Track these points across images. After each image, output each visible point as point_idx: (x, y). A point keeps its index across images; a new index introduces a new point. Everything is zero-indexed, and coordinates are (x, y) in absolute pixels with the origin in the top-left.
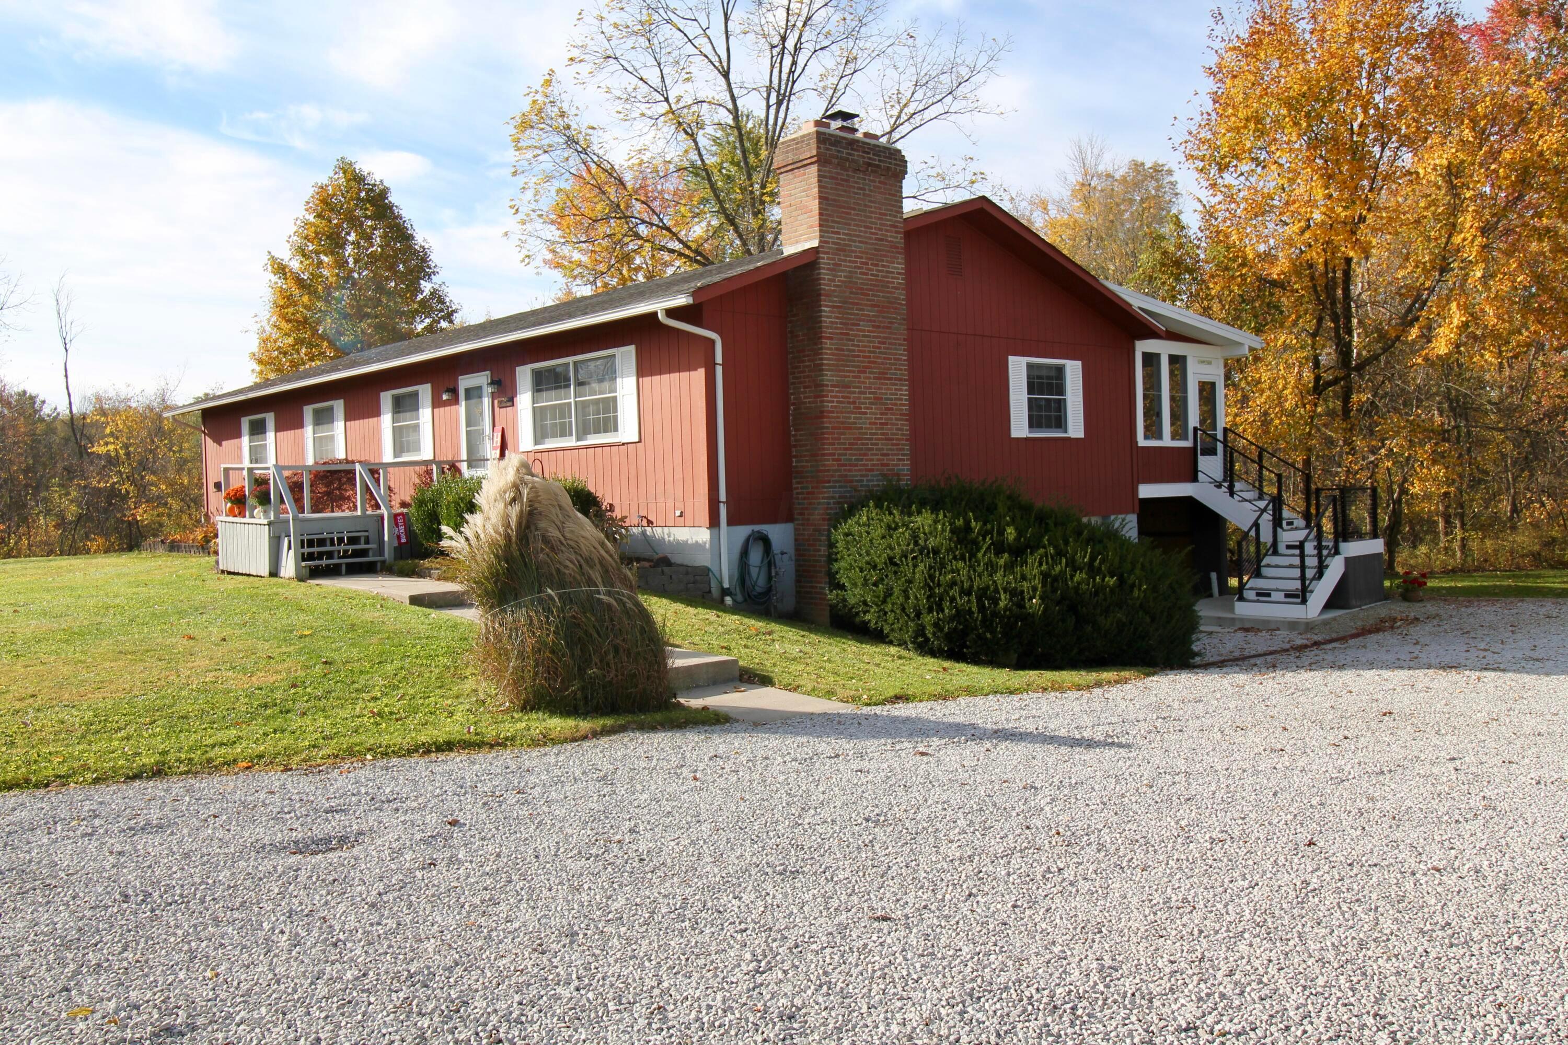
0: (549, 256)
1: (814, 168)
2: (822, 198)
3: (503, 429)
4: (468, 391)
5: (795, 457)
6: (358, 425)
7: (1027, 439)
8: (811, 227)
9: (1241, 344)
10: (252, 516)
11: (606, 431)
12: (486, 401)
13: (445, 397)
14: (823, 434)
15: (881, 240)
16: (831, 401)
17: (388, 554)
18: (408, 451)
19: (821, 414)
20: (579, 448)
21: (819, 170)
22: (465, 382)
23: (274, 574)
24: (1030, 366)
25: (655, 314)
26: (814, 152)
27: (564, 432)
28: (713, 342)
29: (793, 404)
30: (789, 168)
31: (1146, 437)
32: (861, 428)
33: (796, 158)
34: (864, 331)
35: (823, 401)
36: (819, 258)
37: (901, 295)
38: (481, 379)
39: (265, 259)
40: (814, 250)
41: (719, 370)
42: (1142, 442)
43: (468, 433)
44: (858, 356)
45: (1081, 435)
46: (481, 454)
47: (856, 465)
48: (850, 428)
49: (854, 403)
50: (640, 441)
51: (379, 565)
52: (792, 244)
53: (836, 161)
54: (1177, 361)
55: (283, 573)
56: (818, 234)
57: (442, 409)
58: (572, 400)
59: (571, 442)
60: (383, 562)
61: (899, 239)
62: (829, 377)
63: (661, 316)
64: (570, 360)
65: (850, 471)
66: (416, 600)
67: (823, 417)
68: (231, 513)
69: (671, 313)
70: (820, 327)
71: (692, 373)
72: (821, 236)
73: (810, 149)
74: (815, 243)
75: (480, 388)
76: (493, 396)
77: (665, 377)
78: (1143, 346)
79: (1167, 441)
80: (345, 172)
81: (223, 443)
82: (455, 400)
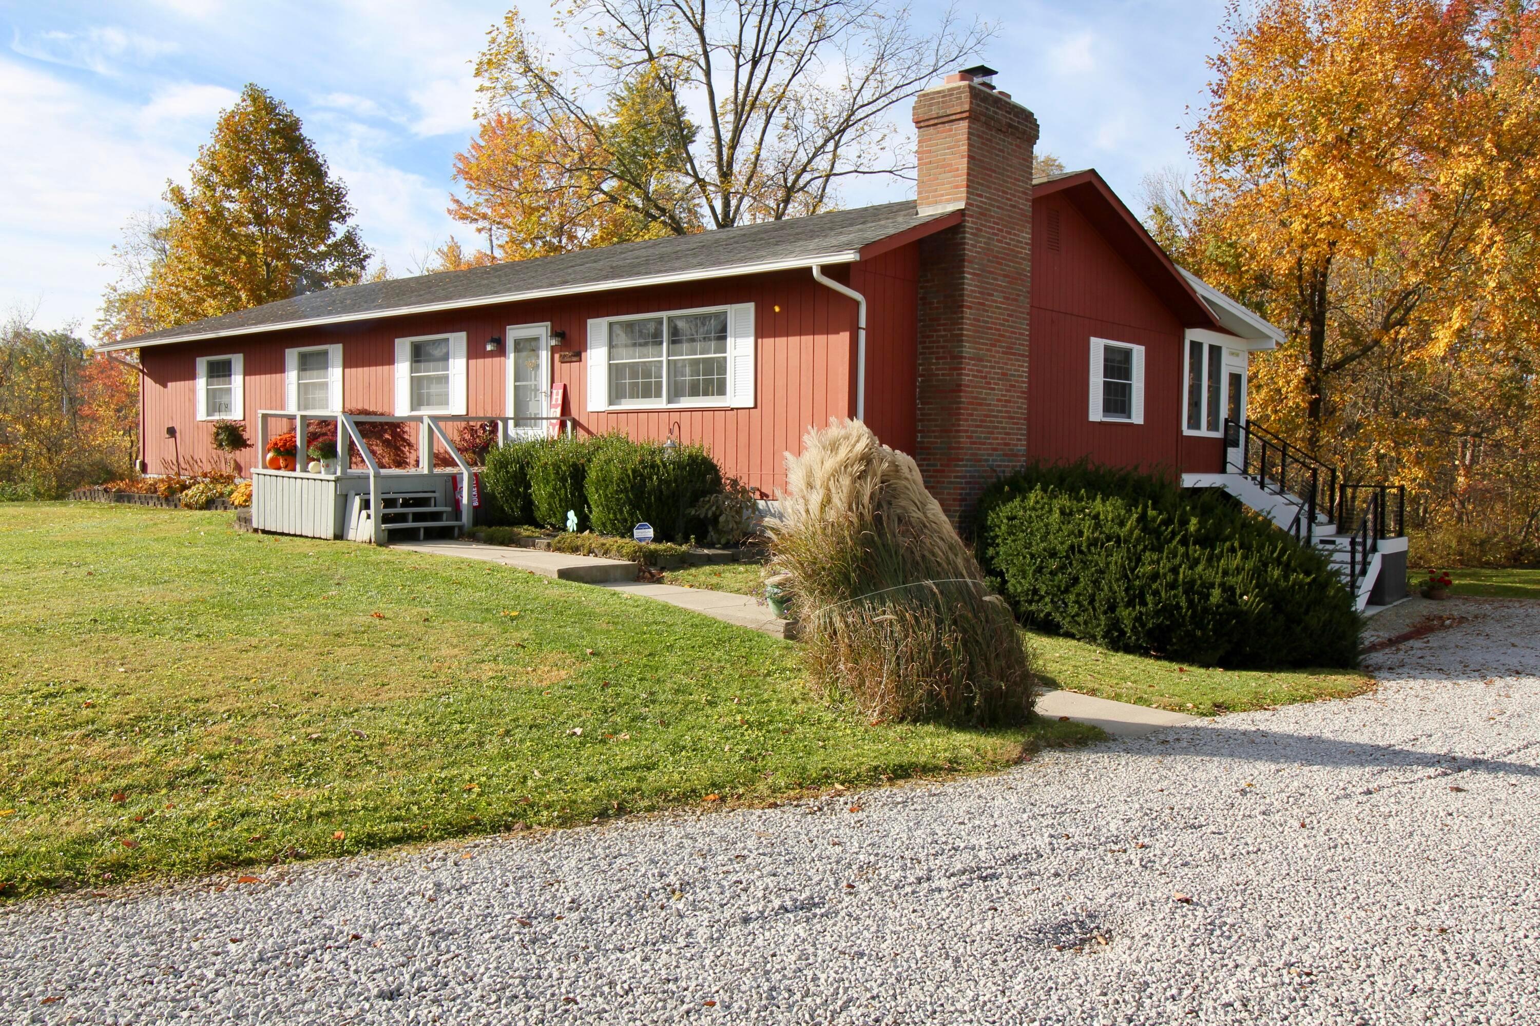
0: (454, 206)
1: (964, 124)
2: (971, 158)
3: (565, 387)
4: (517, 343)
5: (920, 431)
6: (362, 372)
7: (1101, 423)
8: (957, 187)
9: (1269, 338)
10: (304, 470)
11: (706, 394)
12: (544, 356)
13: (489, 348)
14: (960, 408)
15: (1014, 206)
16: (968, 375)
17: (466, 518)
18: (428, 404)
19: (958, 388)
20: (669, 411)
21: (969, 127)
22: (514, 333)
23: (340, 535)
24: (1107, 349)
25: (809, 269)
26: (967, 107)
27: (648, 392)
28: (857, 303)
29: (921, 376)
30: (932, 122)
31: (1189, 428)
32: (990, 405)
33: (941, 112)
34: (996, 302)
35: (961, 374)
36: (964, 221)
37: (1027, 266)
38: (540, 330)
39: (165, 188)
40: (961, 212)
41: (862, 335)
42: (1187, 432)
43: (516, 388)
44: (991, 328)
45: (1141, 422)
46: (532, 410)
47: (984, 444)
48: (981, 404)
49: (985, 377)
50: (755, 407)
51: (456, 530)
52: (929, 204)
53: (983, 119)
54: (1215, 351)
55: (351, 535)
56: (964, 195)
57: (480, 361)
58: (664, 359)
59: (661, 403)
60: (461, 528)
61: (1027, 207)
62: (968, 349)
63: (816, 272)
64: (664, 315)
65: (979, 449)
66: (565, 574)
67: (960, 391)
68: (274, 464)
69: (826, 270)
70: (962, 295)
71: (831, 337)
72: (968, 198)
73: (962, 103)
74: (961, 205)
75: (537, 339)
76: (553, 350)
77: (794, 340)
78: (1193, 334)
79: (1204, 432)
80: (254, 100)
81: (169, 384)
82: (501, 351)
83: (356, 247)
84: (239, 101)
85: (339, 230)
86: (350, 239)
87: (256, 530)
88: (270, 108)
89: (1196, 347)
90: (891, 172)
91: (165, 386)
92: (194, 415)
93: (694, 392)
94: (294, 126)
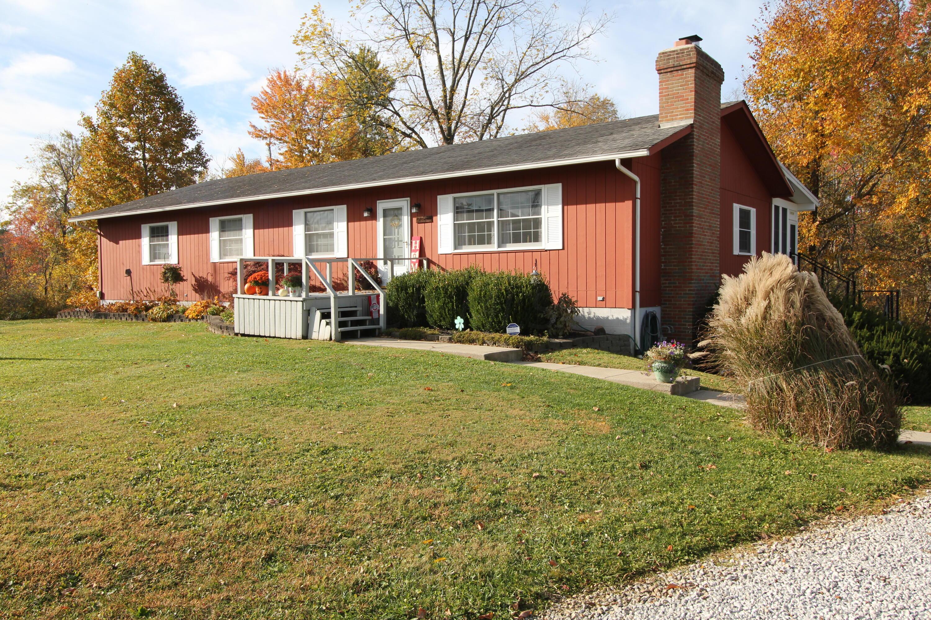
1: (692, 71)
2: (696, 92)
3: (421, 238)
4: (385, 211)
5: (663, 262)
6: (267, 233)
7: (738, 256)
8: (687, 110)
9: (812, 203)
10: (274, 295)
11: (525, 241)
12: (406, 219)
13: (366, 214)
14: (692, 248)
15: (713, 122)
16: (695, 226)
17: (382, 323)
18: (317, 252)
19: (690, 234)
20: (499, 253)
21: (695, 73)
22: (382, 205)
23: (306, 336)
24: (740, 210)
25: (613, 161)
26: (694, 60)
28: (635, 182)
29: (663, 228)
30: (669, 70)
32: (704, 245)
33: (676, 64)
34: (706, 181)
35: (692, 226)
36: (693, 131)
37: (718, 159)
38: (404, 203)
40: (691, 126)
41: (638, 202)
43: (384, 239)
44: (704, 198)
46: (396, 253)
47: (702, 269)
48: (700, 245)
49: (702, 228)
50: (563, 249)
51: (377, 331)
52: (668, 121)
53: (701, 68)
54: (785, 210)
55: (314, 336)
56: (693, 115)
57: (357, 224)
58: (495, 219)
59: (494, 247)
60: (379, 329)
61: (718, 122)
62: (695, 211)
63: (617, 163)
64: (495, 192)
65: (700, 273)
67: (692, 237)
70: (692, 177)
71: (618, 204)
72: (695, 117)
73: (691, 58)
74: (691, 121)
75: (400, 209)
76: (412, 215)
77: (591, 207)
78: (777, 202)
80: (135, 62)
81: (121, 242)
82: (373, 216)
83: (201, 154)
84: (126, 63)
85: (190, 144)
86: (198, 148)
87: (237, 334)
88: (147, 68)
89: (777, 208)
90: (552, 105)
91: (117, 243)
92: (140, 260)
93: (516, 239)
94: (162, 78)
